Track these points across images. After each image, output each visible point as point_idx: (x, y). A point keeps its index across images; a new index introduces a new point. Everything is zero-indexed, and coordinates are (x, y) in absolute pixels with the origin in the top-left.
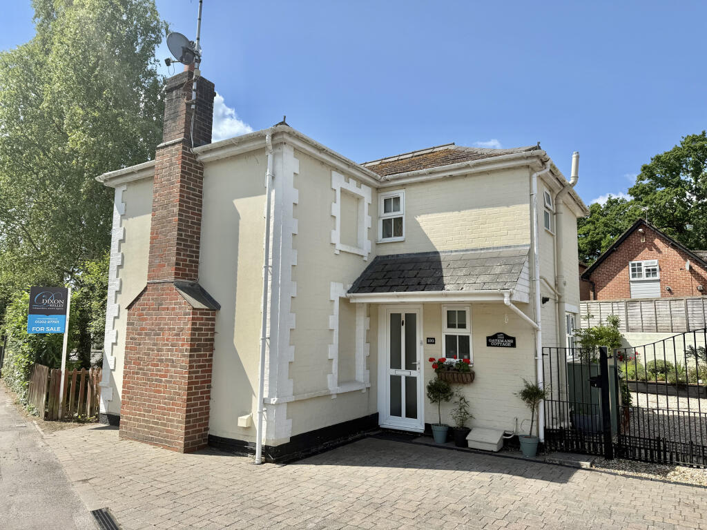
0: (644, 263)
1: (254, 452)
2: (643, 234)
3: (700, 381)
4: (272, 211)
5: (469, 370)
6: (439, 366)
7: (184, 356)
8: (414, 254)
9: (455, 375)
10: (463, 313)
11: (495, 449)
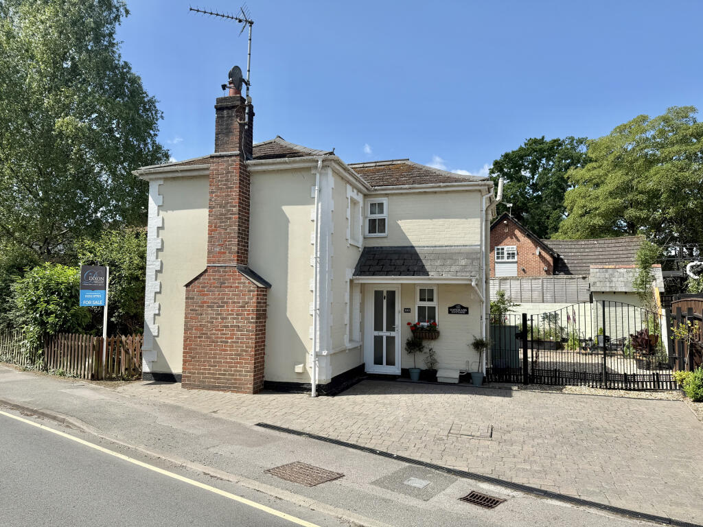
0: (506, 248)
1: (310, 390)
2: (507, 225)
3: (551, 338)
4: (319, 216)
5: (436, 331)
6: (415, 329)
7: (251, 323)
8: (395, 247)
9: (427, 334)
10: (431, 291)
11: (457, 381)
